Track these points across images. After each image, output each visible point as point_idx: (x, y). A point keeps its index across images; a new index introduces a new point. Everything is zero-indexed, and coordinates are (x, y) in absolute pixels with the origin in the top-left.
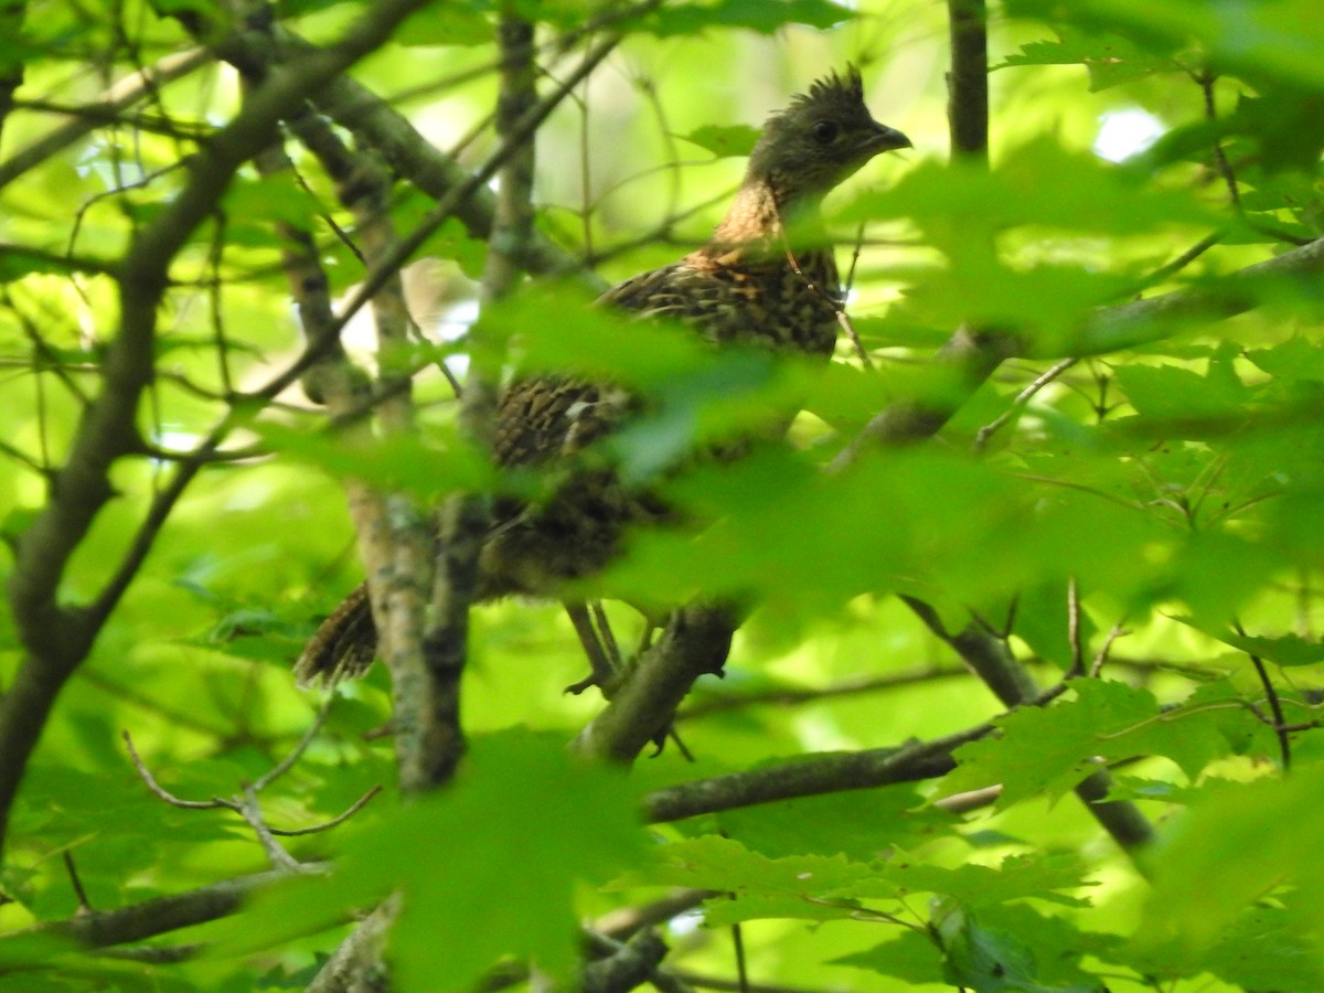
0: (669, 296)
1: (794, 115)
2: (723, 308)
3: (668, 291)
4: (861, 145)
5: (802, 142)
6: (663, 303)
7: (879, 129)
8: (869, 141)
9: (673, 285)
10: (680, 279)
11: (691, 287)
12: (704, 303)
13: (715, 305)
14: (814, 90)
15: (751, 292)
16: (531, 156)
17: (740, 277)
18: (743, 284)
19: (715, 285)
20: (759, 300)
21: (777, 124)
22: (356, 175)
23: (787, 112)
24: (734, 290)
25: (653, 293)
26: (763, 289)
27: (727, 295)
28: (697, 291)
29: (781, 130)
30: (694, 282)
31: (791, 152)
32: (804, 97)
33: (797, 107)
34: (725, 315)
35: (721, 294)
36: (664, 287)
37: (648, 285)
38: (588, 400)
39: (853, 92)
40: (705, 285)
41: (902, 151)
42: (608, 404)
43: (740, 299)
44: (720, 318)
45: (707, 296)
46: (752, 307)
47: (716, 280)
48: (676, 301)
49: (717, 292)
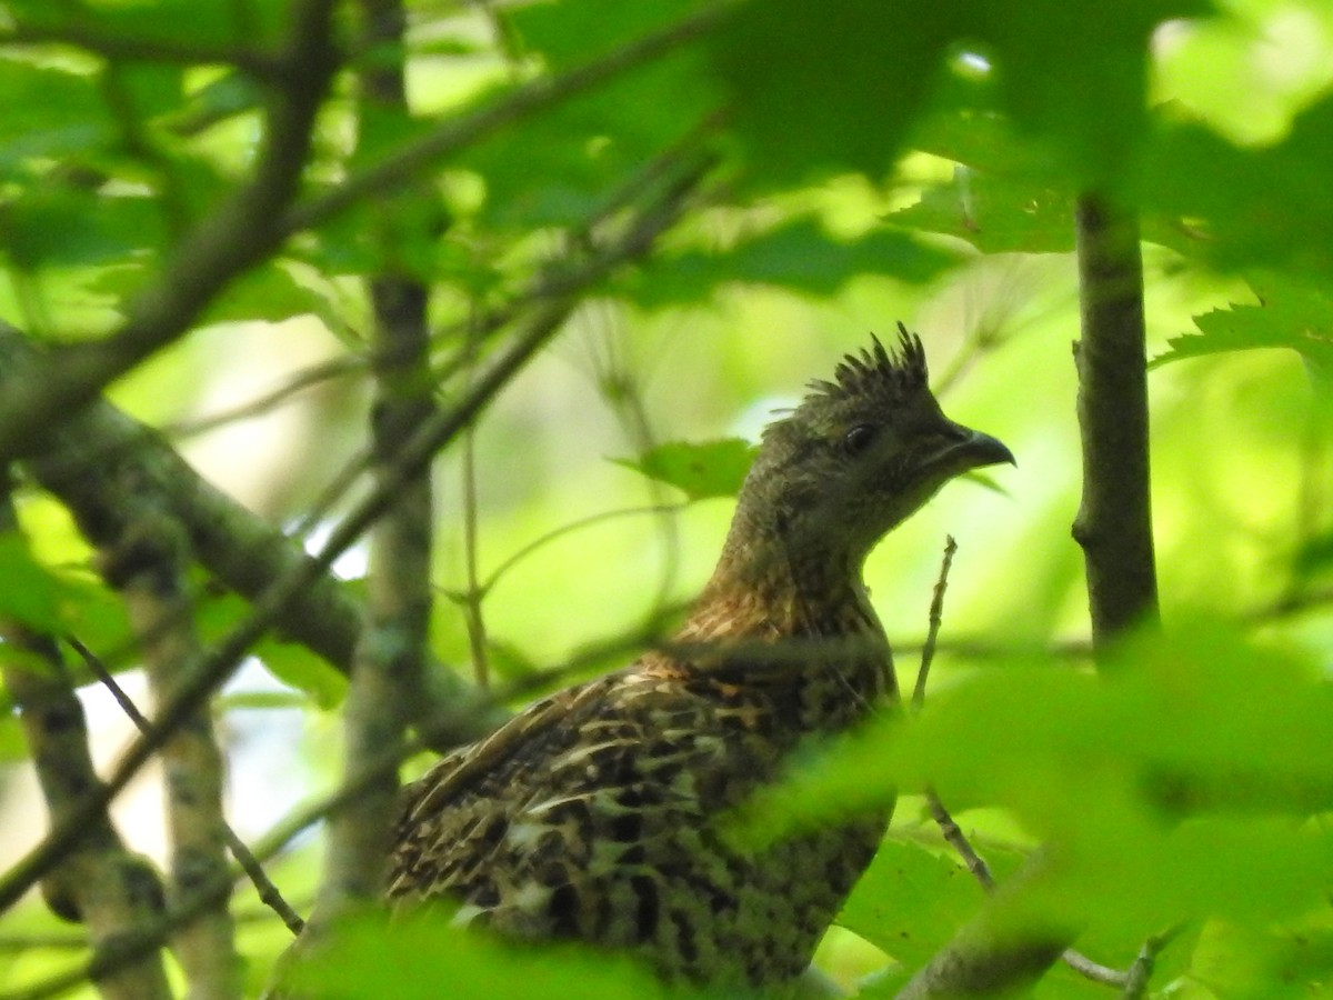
0: (613, 724)
1: (812, 416)
2: (703, 742)
3: (612, 715)
4: (925, 462)
5: (827, 460)
6: (604, 734)
7: (953, 433)
8: (939, 455)
9: (619, 705)
10: (631, 696)
11: (649, 708)
12: (670, 734)
13: (690, 738)
14: (843, 372)
15: (748, 714)
16: (426, 500)
17: (729, 690)
18: (735, 702)
19: (690, 703)
20: (764, 727)
21: (782, 432)
22: (131, 535)
23: (800, 411)
24: (721, 712)
25: (585, 721)
26: (769, 708)
27: (710, 721)
28: (658, 715)
29: (790, 441)
30: (653, 700)
31: (806, 477)
32: (829, 386)
33: (814, 404)
34: (708, 754)
35: (700, 719)
36: (605, 708)
37: (576, 708)
38: (480, 903)
39: (908, 374)
40: (671, 705)
41: (994, 471)
42: (515, 909)
43: (732, 725)
44: (699, 759)
45: (676, 723)
46: (753, 741)
47: (691, 696)
48: (625, 732)
49: (692, 717)
